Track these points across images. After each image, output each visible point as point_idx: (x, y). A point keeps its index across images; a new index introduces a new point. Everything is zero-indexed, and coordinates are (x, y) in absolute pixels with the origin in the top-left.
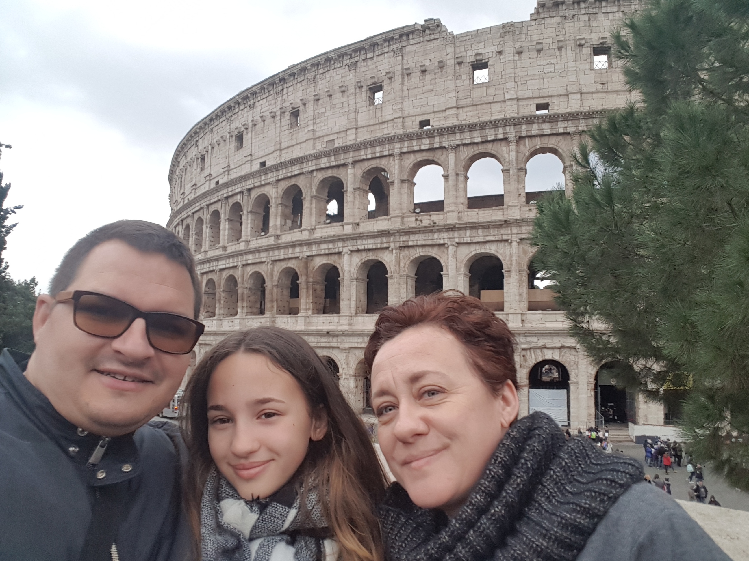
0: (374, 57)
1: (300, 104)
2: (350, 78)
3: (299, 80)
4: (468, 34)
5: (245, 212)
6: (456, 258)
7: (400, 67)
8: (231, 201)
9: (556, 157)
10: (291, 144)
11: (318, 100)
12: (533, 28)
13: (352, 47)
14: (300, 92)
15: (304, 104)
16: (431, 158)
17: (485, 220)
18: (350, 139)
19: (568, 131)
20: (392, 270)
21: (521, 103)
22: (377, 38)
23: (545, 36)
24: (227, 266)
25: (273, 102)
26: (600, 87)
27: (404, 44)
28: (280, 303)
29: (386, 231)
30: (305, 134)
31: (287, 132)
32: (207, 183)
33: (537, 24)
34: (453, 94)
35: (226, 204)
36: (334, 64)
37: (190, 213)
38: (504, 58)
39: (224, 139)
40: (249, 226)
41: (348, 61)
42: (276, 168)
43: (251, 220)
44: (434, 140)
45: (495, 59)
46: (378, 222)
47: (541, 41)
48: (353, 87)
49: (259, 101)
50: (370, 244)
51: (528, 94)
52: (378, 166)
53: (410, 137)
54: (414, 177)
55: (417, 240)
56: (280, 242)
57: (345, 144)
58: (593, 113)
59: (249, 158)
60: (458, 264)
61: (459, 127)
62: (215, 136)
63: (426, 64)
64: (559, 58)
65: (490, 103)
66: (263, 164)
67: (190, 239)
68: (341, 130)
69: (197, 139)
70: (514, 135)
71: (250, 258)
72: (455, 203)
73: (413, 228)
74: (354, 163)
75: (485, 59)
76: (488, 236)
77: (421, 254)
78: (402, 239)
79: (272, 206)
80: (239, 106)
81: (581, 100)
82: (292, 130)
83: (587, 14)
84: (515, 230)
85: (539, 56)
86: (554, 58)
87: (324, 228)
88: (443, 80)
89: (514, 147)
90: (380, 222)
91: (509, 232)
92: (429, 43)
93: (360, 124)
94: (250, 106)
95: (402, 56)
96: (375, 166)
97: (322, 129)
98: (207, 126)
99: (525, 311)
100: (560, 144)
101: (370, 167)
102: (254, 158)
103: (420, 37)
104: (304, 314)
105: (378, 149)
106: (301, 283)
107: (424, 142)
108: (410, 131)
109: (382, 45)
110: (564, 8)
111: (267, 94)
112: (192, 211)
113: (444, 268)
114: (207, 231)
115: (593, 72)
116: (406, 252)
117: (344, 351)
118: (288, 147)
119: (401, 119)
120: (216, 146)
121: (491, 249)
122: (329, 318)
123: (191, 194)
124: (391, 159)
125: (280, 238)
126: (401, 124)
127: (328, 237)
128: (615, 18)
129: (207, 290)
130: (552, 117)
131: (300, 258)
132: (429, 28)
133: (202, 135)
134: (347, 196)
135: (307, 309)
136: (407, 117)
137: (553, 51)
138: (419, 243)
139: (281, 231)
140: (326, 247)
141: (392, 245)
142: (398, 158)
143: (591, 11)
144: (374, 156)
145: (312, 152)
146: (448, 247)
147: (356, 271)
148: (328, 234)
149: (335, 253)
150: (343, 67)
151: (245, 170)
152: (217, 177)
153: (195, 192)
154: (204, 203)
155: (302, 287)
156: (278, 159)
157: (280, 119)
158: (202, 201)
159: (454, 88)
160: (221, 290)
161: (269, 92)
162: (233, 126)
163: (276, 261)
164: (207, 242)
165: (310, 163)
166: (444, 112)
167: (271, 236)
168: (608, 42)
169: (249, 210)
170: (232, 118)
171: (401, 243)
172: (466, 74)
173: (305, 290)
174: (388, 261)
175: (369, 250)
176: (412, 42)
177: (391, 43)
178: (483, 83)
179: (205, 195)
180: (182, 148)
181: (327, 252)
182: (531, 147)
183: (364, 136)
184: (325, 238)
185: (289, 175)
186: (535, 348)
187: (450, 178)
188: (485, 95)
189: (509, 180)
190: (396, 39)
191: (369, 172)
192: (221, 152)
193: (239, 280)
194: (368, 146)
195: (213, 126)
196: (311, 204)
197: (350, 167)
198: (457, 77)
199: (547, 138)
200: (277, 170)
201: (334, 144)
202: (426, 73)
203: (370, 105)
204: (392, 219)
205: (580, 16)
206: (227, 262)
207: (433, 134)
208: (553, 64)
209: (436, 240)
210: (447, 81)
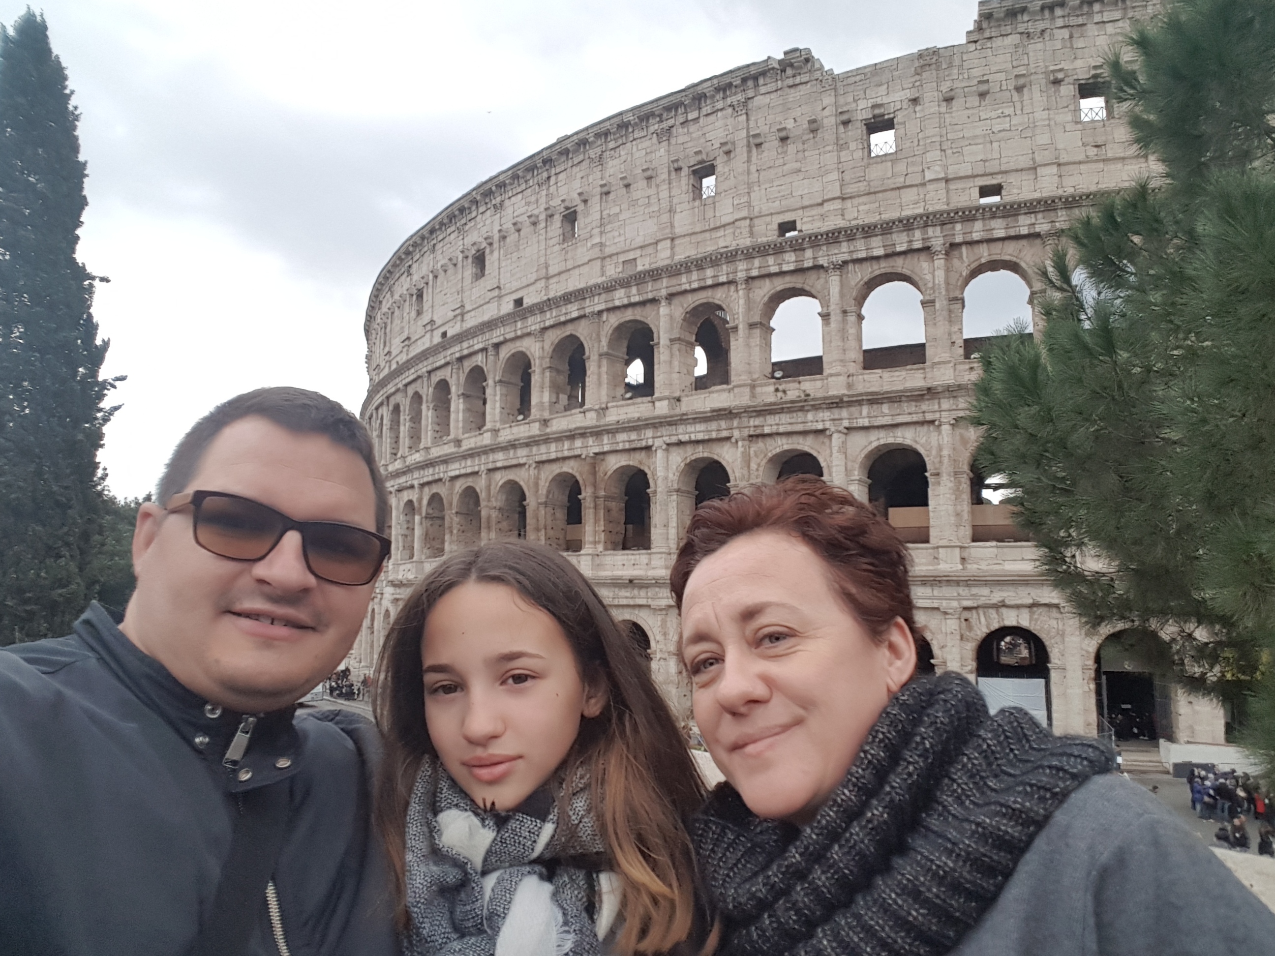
0: (699, 118)
1: (577, 200)
2: (661, 155)
3: (576, 161)
4: (858, 71)
5: (490, 382)
6: (845, 453)
7: (744, 134)
8: (468, 365)
9: (1016, 277)
10: (564, 269)
11: (608, 193)
12: (971, 56)
13: (662, 102)
14: (578, 181)
15: (585, 201)
16: (799, 286)
17: (894, 389)
18: (663, 257)
19: (1037, 230)
20: (737, 475)
21: (953, 186)
22: (705, 85)
23: (994, 69)
24: (463, 471)
25: (533, 199)
26: (1092, 152)
27: (750, 93)
28: (551, 533)
29: (725, 409)
30: (588, 250)
31: (557, 248)
32: (428, 335)
33: (979, 48)
34: (834, 176)
35: (458, 369)
36: (633, 132)
37: (400, 386)
38: (923, 110)
39: (454, 261)
40: (498, 405)
41: (656, 126)
42: (540, 308)
43: (501, 395)
44: (803, 255)
45: (906, 112)
46: (712, 395)
47: (985, 78)
48: (666, 170)
49: (509, 198)
50: (699, 432)
51: (965, 169)
52: (711, 300)
53: (762, 251)
54: (771, 319)
55: (777, 425)
56: (548, 430)
57: (654, 266)
58: (1081, 197)
59: (496, 293)
60: (849, 464)
61: (846, 231)
62: (439, 257)
63: (788, 126)
65: (899, 188)
66: (519, 302)
67: (402, 428)
68: (646, 243)
69: (410, 263)
70: (942, 242)
71: (500, 459)
72: (842, 361)
73: (771, 404)
74: (671, 297)
75: (889, 114)
76: (899, 415)
77: (786, 447)
78: (752, 422)
79: (534, 371)
80: (477, 207)
81: (1060, 176)
82: (566, 245)
84: (946, 404)
85: (983, 103)
86: (1010, 107)
87: (622, 406)
88: (817, 152)
89: (942, 261)
90: (715, 395)
91: (936, 407)
92: (792, 90)
93: (678, 230)
94: (495, 205)
95: (747, 114)
96: (705, 301)
97: (616, 241)
98: (426, 241)
99: (967, 542)
100: (1023, 253)
101: (697, 303)
102: (503, 292)
103: (777, 80)
104: (590, 551)
105: (709, 272)
106: (584, 499)
107: (786, 259)
108: (762, 240)
109: (713, 97)
110: (1026, 18)
111: (523, 187)
112: (404, 382)
113: (825, 471)
114: (428, 414)
115: (1079, 126)
116: (760, 444)
117: (659, 613)
118: (559, 274)
119: (748, 221)
120: (441, 274)
121: (906, 437)
122: (633, 557)
123: (402, 355)
124: (733, 288)
125: (549, 424)
126: (748, 229)
127: (629, 421)
128: (1116, 31)
129: (431, 511)
130: (1008, 207)
131: (583, 456)
132: (791, 65)
133: (418, 256)
134: (659, 352)
135: (595, 543)
136: (757, 217)
137: (1008, 94)
138: (782, 429)
139: (551, 413)
140: (626, 439)
141: (736, 434)
142: (744, 286)
144: (702, 284)
145: (599, 280)
146: (831, 435)
147: (676, 478)
148: (630, 416)
149: (641, 449)
150: (649, 137)
151: (489, 313)
152: (443, 324)
153: (408, 351)
154: (423, 368)
155: (587, 505)
156: (543, 293)
157: (546, 227)
158: (420, 366)
159: (836, 166)
160: (454, 511)
161: (526, 182)
162: (469, 240)
163: (543, 462)
164: (429, 433)
165: (596, 298)
166: (820, 208)
167: (534, 421)
168: (1104, 74)
169: (497, 378)
170: (467, 227)
171: (752, 429)
172: (856, 140)
173: (592, 511)
174: (730, 461)
175: (698, 442)
176: (763, 90)
177: (728, 93)
178: (886, 155)
179: (424, 355)
180: (386, 278)
181: (627, 446)
182: (972, 260)
183: (685, 251)
184: (623, 423)
185: (563, 319)
186: (986, 607)
187: (833, 318)
188: (890, 175)
189: (934, 319)
190: (736, 87)
191: (695, 312)
192: (450, 284)
193: (483, 496)
194: (693, 268)
195: (435, 241)
196: (599, 367)
197: (663, 303)
198: (841, 146)
199: (999, 244)
200: (542, 312)
201: (636, 266)
202: (789, 141)
203: (694, 199)
204: (736, 390)
205: (1055, 31)
206: (463, 465)
207: (801, 244)
208: (1009, 116)
209: (810, 424)
210: (825, 153)
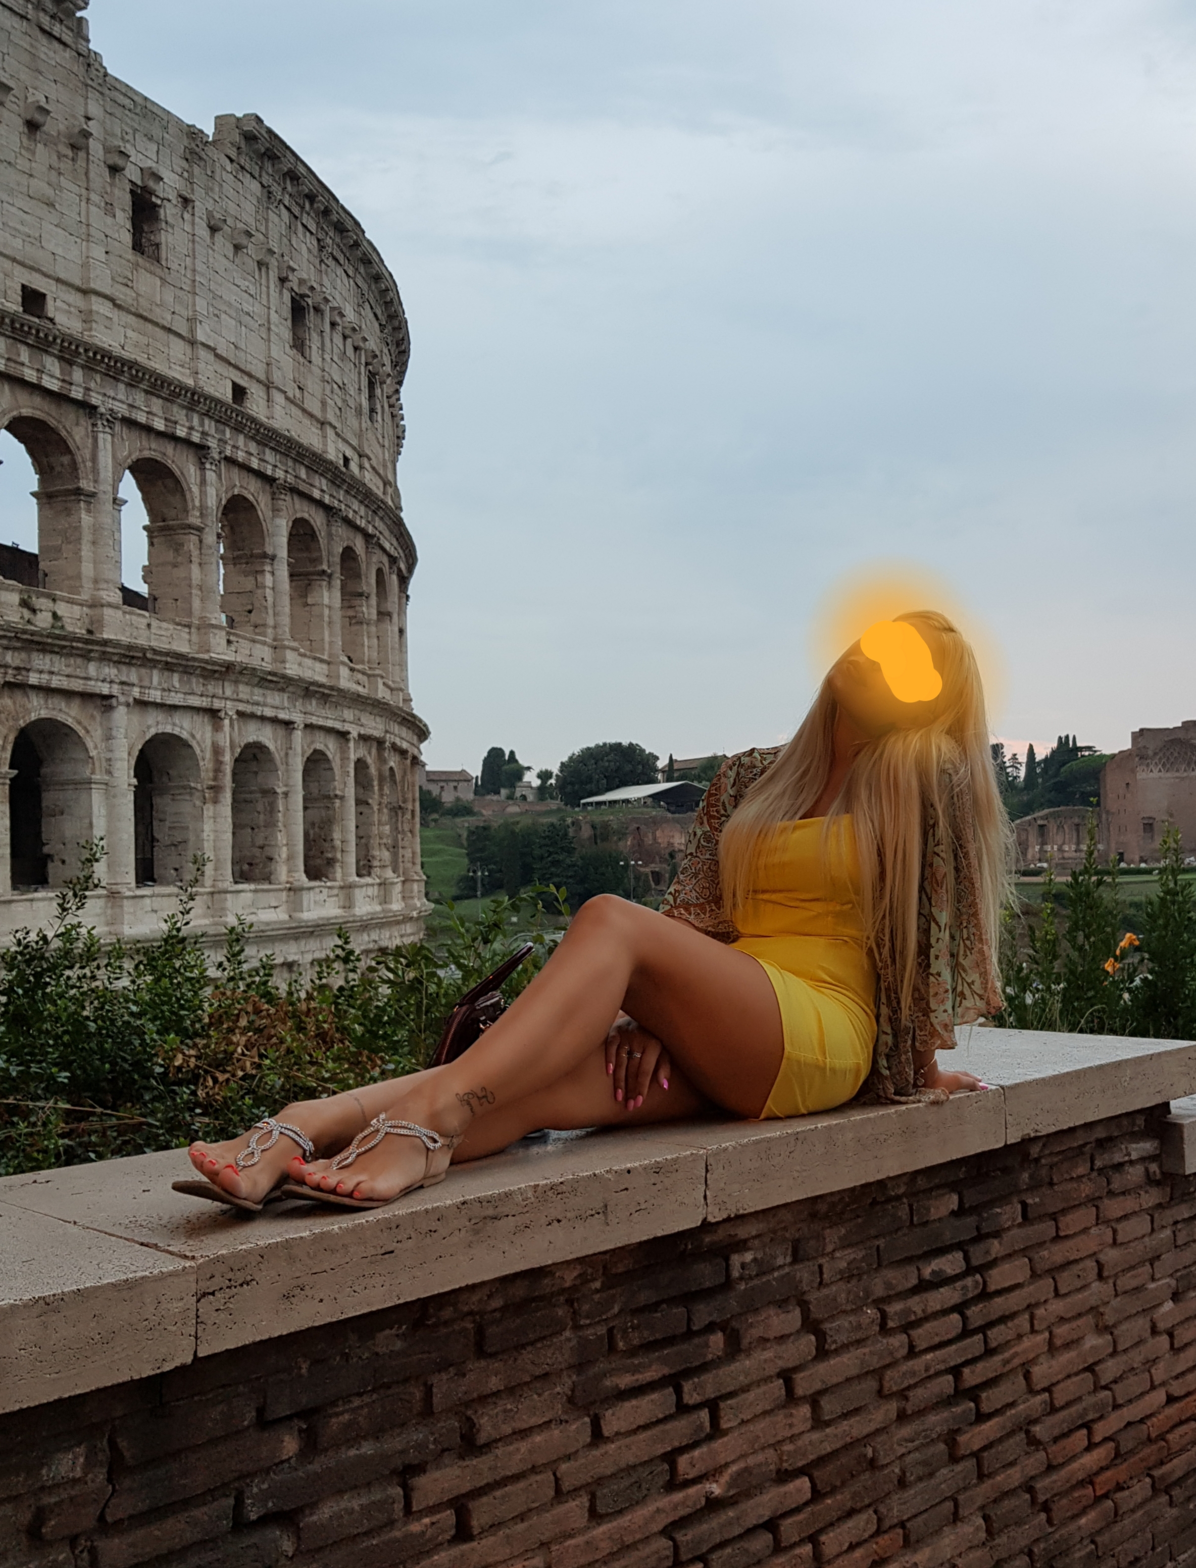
26: (297, 393)
38: (192, 223)
44: (70, 374)
45: (174, 211)
51: (225, 348)
64: (259, 287)
65: (169, 330)
70: (218, 447)
75: (157, 197)
76: (190, 694)
77: (44, 714)
83: (290, 210)
84: (227, 690)
85: (236, 260)
86: (253, 284)
89: (215, 475)
92: (47, 41)
100: (260, 498)
107: (48, 366)
143: (294, 208)
146: (115, 708)
159: (103, 237)
182: (228, 486)
188: (158, 300)
198: (108, 206)
202: (39, 137)
205: (282, 208)
208: (252, 296)
210: (89, 201)
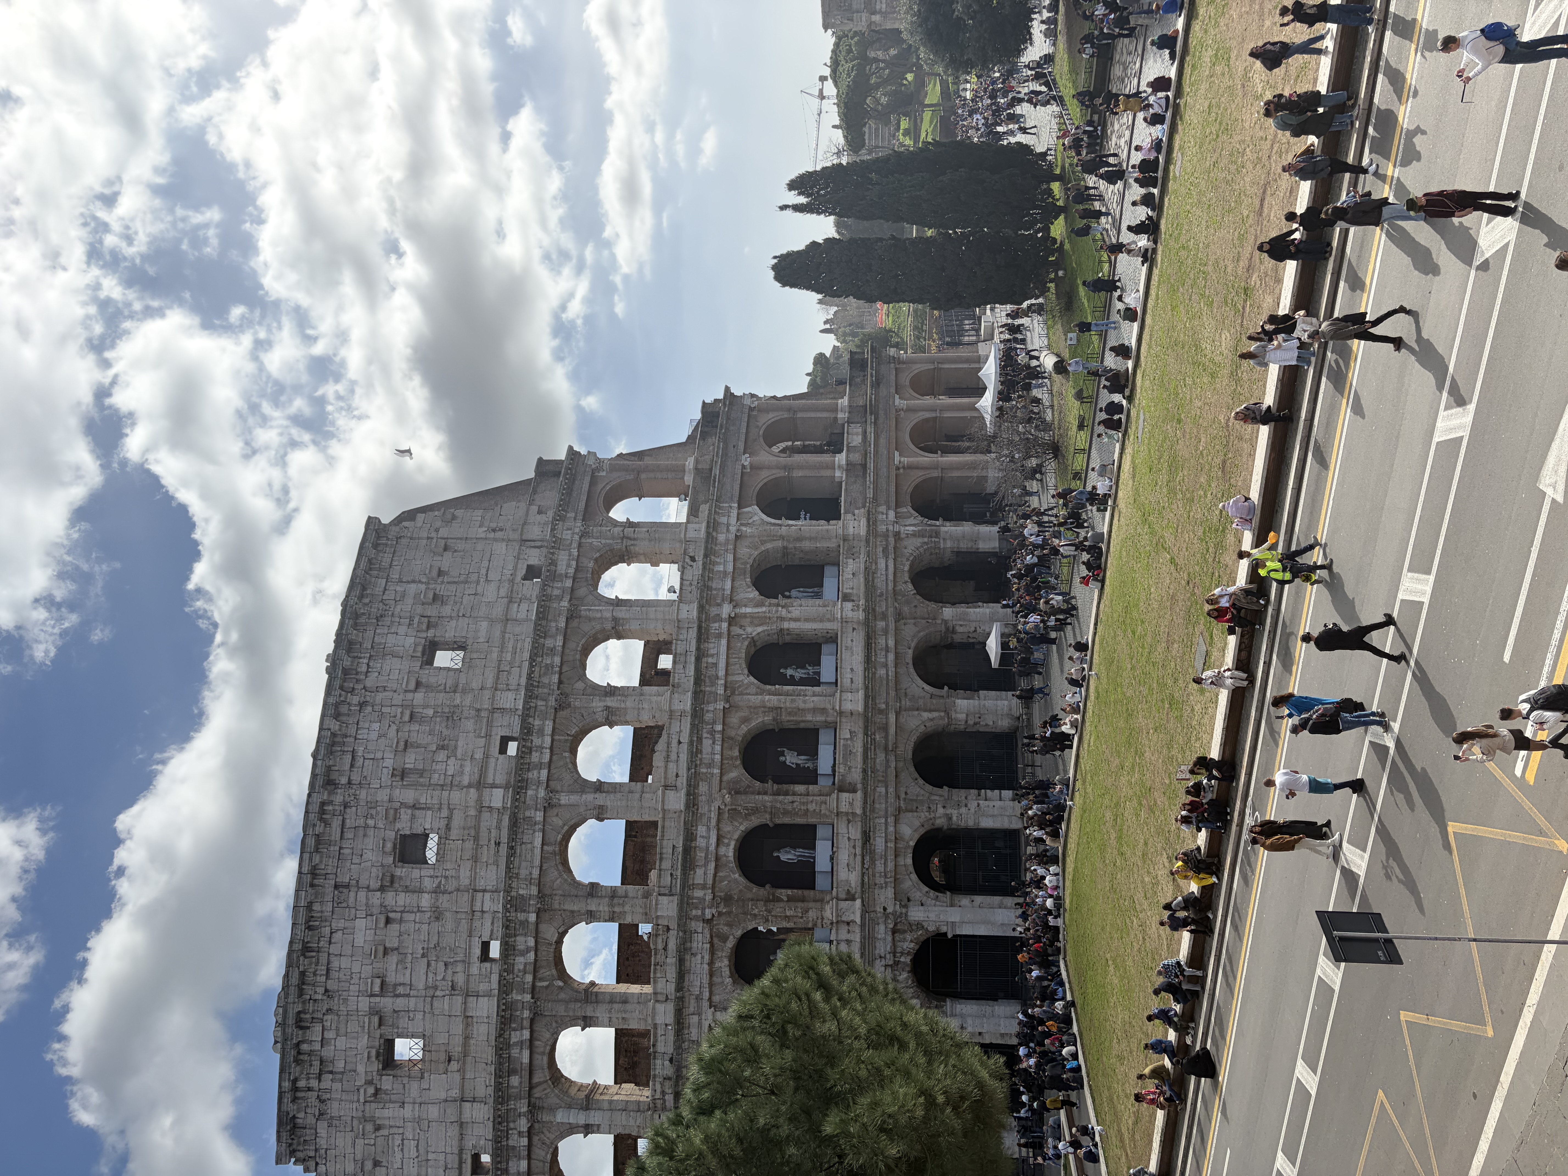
19: (525, 1129)
23: (350, 1150)
26: (454, 1066)
33: (324, 1162)
47: (358, 1159)
64: (392, 1131)
81: (474, 1100)
83: (320, 1074)
85: (385, 1164)
86: (393, 1139)
100: (548, 1142)
110: (301, 1115)
115: (426, 1075)
128: (334, 1027)
137: (379, 1139)
143: (316, 1069)
168: (377, 1044)
205: (323, 1085)
208: (403, 1140)
